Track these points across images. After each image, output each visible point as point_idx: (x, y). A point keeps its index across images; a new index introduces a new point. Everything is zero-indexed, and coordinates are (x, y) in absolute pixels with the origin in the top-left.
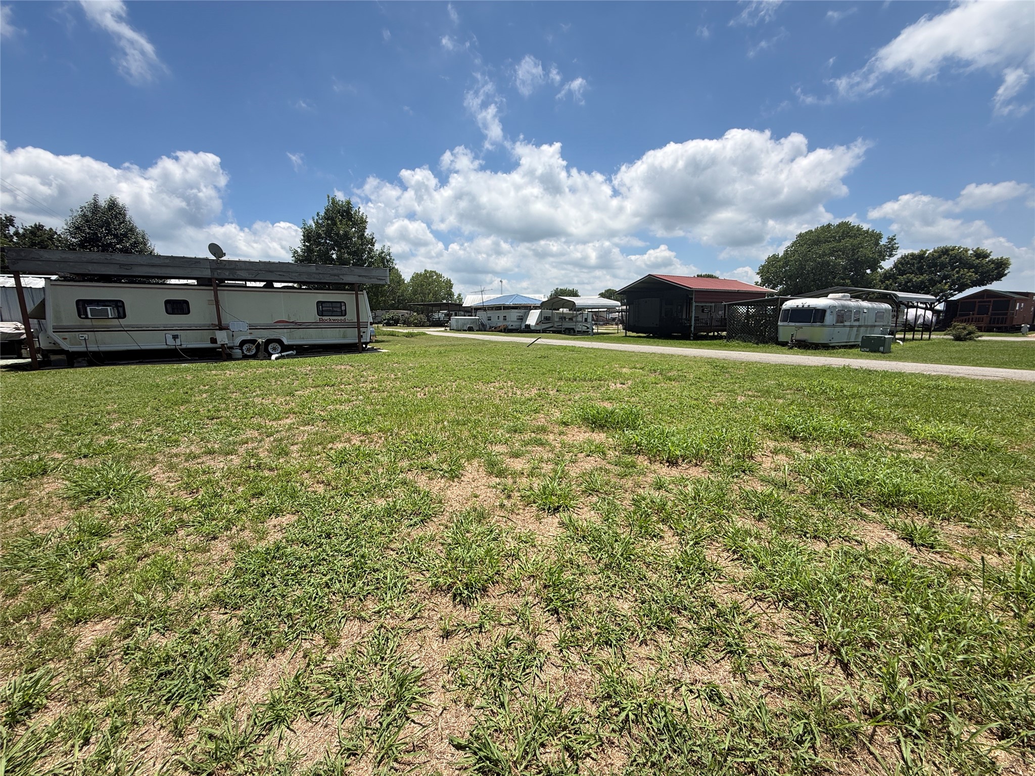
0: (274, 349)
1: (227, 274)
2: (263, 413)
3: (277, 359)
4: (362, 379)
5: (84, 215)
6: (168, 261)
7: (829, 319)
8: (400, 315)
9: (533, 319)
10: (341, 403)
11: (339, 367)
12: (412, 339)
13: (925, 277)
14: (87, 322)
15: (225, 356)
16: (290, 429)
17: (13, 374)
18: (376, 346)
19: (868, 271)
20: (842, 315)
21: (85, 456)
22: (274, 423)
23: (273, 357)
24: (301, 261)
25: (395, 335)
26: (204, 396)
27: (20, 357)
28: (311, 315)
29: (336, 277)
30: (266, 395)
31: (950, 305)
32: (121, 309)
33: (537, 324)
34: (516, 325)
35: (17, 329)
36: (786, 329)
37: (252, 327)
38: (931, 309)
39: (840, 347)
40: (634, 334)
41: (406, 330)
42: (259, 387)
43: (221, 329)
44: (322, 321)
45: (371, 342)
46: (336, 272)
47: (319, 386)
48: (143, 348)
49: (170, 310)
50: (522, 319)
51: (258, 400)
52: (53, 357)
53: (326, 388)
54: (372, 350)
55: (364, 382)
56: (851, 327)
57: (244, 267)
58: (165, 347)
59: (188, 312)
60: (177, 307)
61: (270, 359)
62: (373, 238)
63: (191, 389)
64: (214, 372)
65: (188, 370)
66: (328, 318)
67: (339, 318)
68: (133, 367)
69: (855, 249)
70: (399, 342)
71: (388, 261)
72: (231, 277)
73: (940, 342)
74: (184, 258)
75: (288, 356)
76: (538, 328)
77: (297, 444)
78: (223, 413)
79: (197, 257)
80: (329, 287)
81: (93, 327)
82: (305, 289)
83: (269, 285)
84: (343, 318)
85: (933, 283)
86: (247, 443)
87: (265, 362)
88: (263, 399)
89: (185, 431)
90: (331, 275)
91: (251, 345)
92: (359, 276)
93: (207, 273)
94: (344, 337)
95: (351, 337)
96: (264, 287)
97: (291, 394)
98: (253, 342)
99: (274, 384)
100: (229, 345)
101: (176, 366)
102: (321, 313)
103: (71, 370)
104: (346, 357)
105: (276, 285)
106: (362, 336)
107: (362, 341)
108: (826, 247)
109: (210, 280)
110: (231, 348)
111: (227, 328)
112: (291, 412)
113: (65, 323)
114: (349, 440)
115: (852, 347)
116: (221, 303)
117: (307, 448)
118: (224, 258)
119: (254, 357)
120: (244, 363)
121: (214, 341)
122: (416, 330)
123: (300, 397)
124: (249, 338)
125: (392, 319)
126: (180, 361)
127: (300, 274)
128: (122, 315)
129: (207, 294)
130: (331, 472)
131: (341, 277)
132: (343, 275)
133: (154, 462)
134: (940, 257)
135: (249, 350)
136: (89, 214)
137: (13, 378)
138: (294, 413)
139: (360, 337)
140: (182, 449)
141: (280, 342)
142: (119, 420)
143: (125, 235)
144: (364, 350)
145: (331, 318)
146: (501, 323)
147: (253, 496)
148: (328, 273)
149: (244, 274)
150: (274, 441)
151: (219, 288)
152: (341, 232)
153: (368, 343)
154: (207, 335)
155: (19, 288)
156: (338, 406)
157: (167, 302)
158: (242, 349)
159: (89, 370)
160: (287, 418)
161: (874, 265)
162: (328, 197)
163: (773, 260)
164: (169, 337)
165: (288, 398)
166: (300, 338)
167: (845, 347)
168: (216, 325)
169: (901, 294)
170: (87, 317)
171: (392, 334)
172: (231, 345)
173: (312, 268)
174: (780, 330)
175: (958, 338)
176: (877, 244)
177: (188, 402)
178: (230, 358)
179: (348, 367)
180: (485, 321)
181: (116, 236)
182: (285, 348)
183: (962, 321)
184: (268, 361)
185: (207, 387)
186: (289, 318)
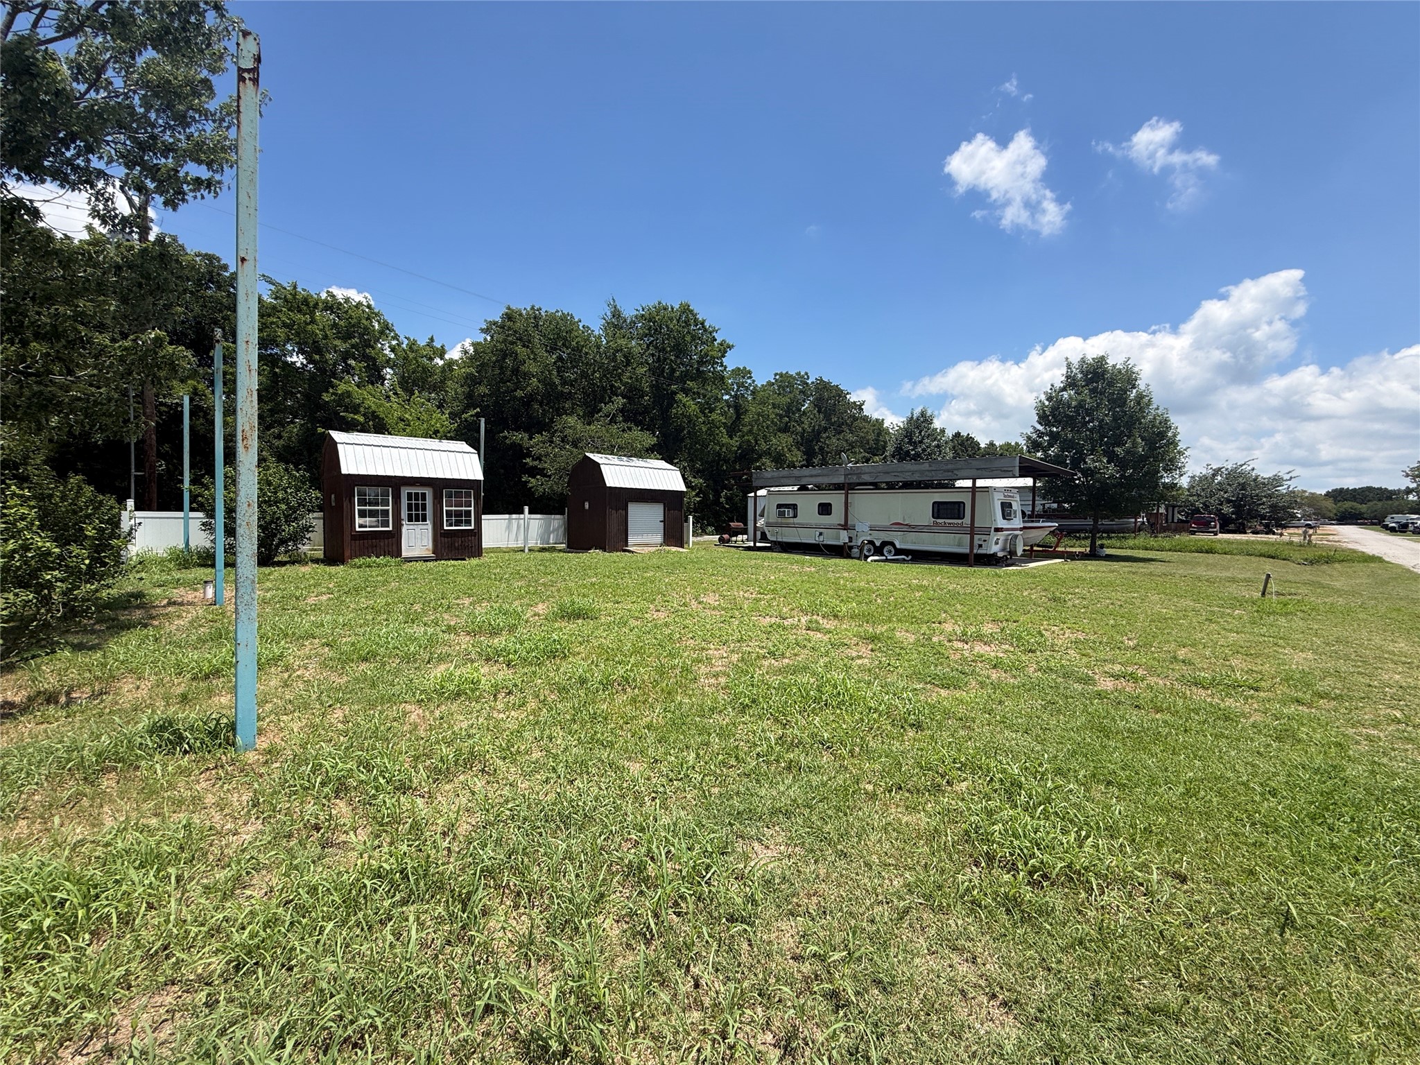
0: (889, 552)
1: (855, 478)
15: (845, 554)
28: (926, 517)
29: (950, 473)
32: (795, 511)
37: (873, 529)
43: (845, 529)
44: (936, 524)
48: (803, 541)
57: (867, 471)
58: (814, 542)
59: (831, 513)
60: (825, 509)
66: (944, 520)
67: (955, 521)
72: (857, 481)
75: (901, 561)
81: (783, 523)
84: (960, 521)
90: (945, 471)
93: (842, 479)
94: (959, 545)
95: (964, 546)
98: (872, 543)
102: (936, 516)
106: (981, 546)
107: (980, 551)
109: (843, 485)
111: (852, 529)
113: (771, 520)
124: (869, 538)
128: (795, 516)
131: (955, 472)
132: (958, 469)
135: (869, 550)
141: (892, 544)
145: (947, 521)
148: (941, 469)
149: (866, 478)
164: (817, 534)
166: (912, 543)
168: (843, 526)
170: (780, 517)
182: (897, 552)
184: (865, 562)
186: (904, 520)
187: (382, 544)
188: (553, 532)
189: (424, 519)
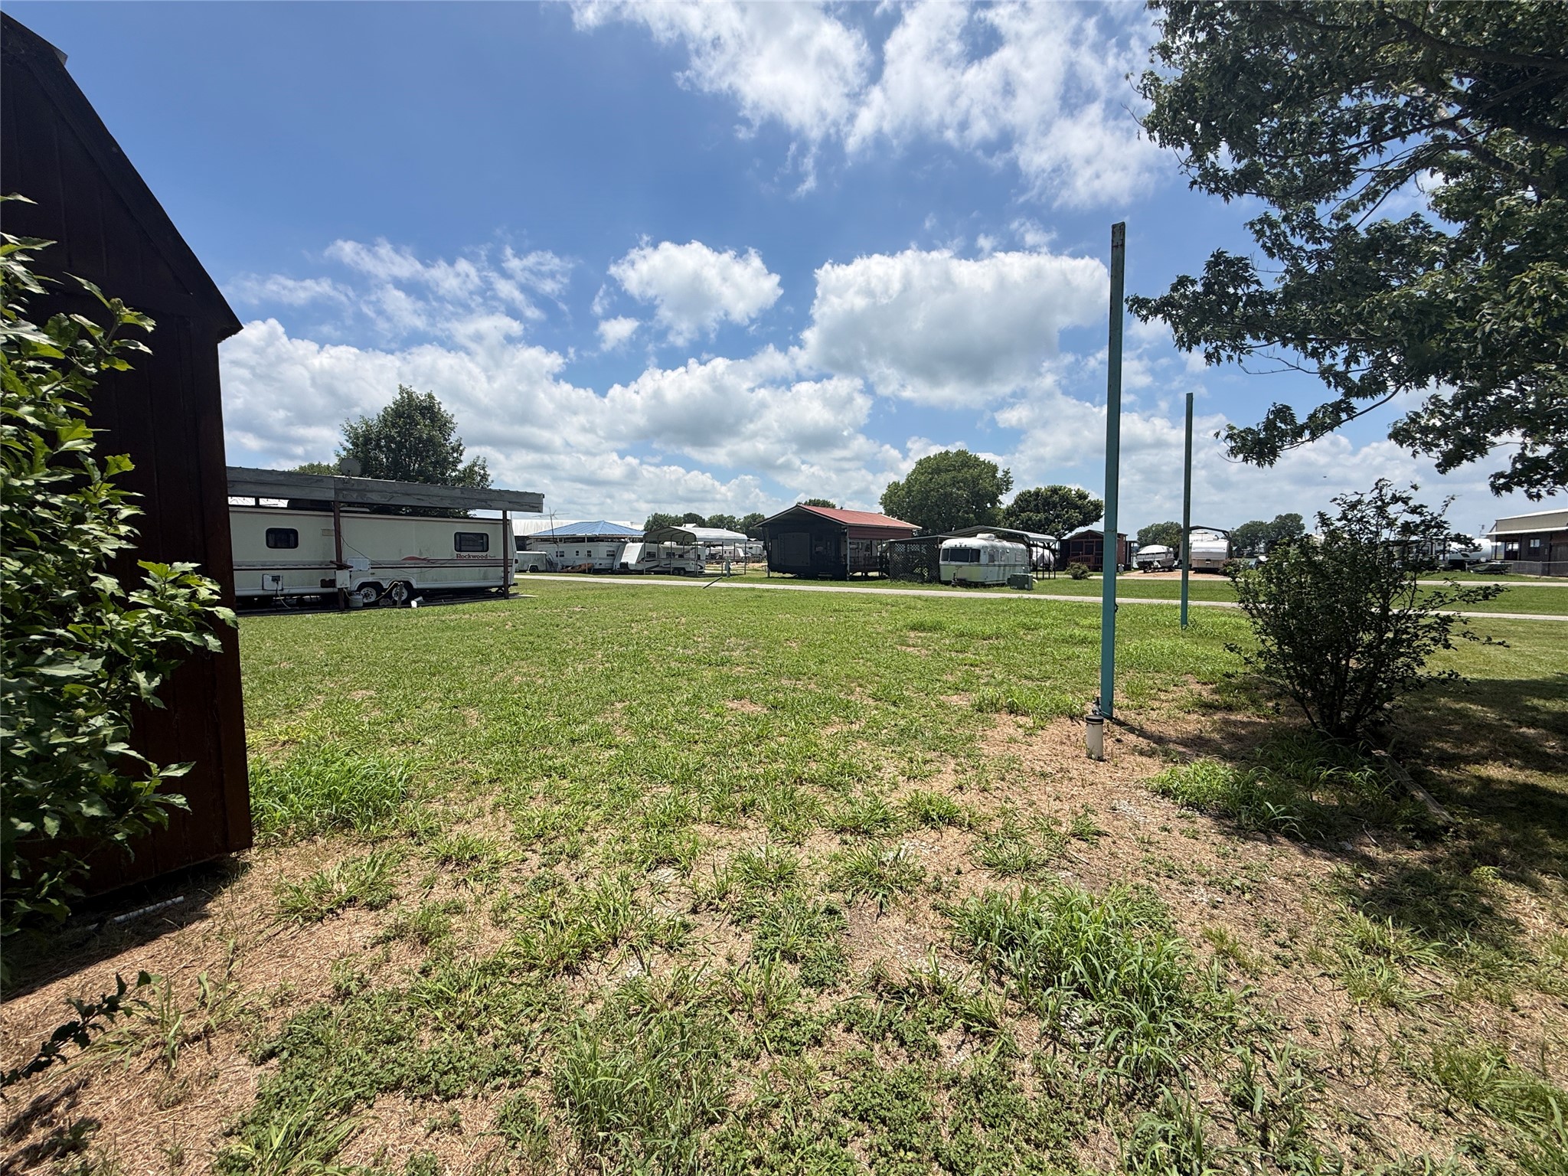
1: (355, 496)
3: (418, 606)
7: (984, 558)
9: (631, 554)
13: (1041, 516)
15: (340, 604)
19: (989, 505)
20: (994, 554)
23: (413, 604)
28: (448, 551)
29: (483, 503)
31: (1063, 543)
33: (638, 562)
34: (606, 563)
36: (947, 569)
37: (376, 566)
38: (1049, 548)
39: (994, 585)
40: (781, 575)
43: (341, 568)
44: (459, 558)
46: (483, 497)
49: (272, 543)
50: (614, 555)
54: (514, 594)
56: (999, 566)
57: (376, 488)
58: (261, 592)
59: (296, 545)
60: (282, 538)
61: (394, 608)
62: (460, 445)
66: (466, 553)
67: (480, 554)
69: (975, 481)
72: (358, 500)
73: (1064, 581)
76: (640, 567)
84: (484, 554)
85: (1048, 521)
90: (478, 500)
91: (372, 589)
92: (510, 502)
93: (328, 495)
94: (485, 578)
95: (492, 578)
98: (375, 585)
100: (348, 589)
102: (459, 549)
108: (946, 477)
109: (331, 503)
110: (350, 593)
111: (347, 567)
115: (1003, 585)
119: (374, 605)
121: (332, 584)
124: (371, 579)
127: (442, 498)
129: (323, 521)
131: (489, 503)
132: (492, 500)
134: (1051, 496)
135: (369, 596)
139: (506, 578)
141: (407, 585)
145: (470, 554)
146: (582, 561)
148: (474, 498)
149: (373, 497)
151: (340, 514)
152: (425, 436)
154: (318, 576)
157: (270, 532)
158: (360, 595)
161: (994, 500)
163: (894, 488)
164: (268, 578)
166: (432, 580)
167: (997, 585)
168: (335, 563)
169: (1031, 535)
172: (350, 589)
174: (942, 568)
175: (1076, 577)
176: (994, 477)
178: (347, 605)
180: (554, 558)
182: (413, 593)
183: (1077, 561)
184: (409, 610)
186: (421, 554)
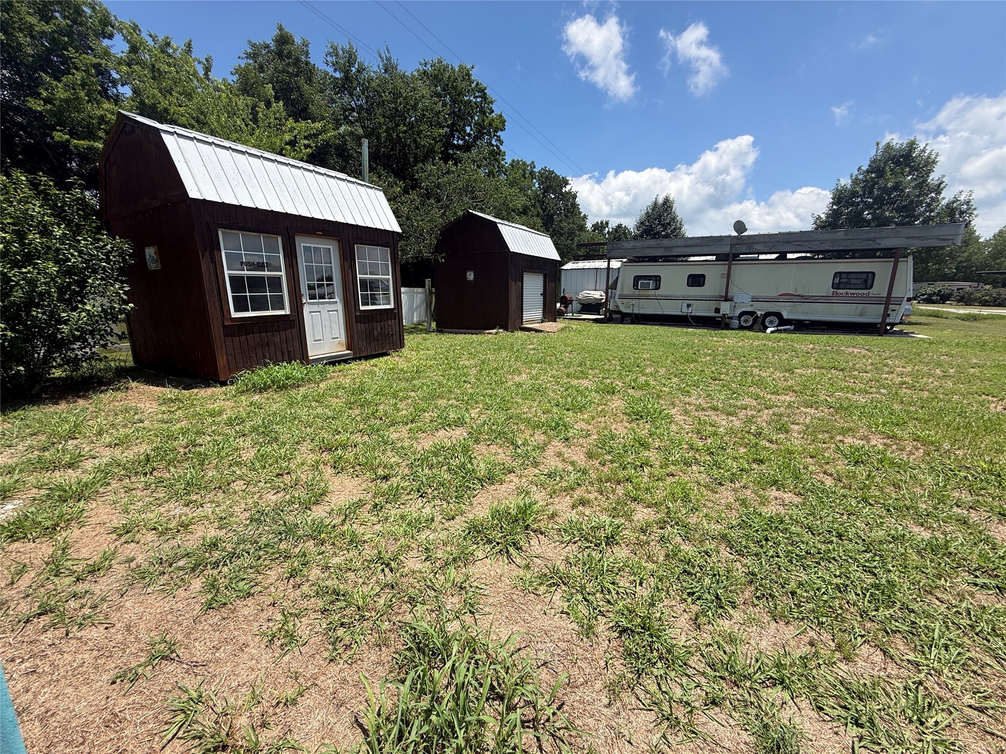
0: (771, 322)
1: (744, 248)
2: (761, 383)
3: (772, 332)
4: (886, 369)
5: (648, 213)
6: (698, 241)
8: (955, 288)
10: (854, 392)
11: (850, 350)
12: (975, 324)
14: (637, 292)
15: (723, 325)
16: (790, 406)
17: (594, 325)
18: (906, 329)
21: (633, 388)
22: (773, 397)
23: (769, 330)
24: (823, 227)
25: (941, 317)
26: (708, 358)
27: (599, 314)
28: (825, 287)
29: (870, 242)
30: (764, 367)
32: (658, 282)
35: (601, 296)
37: (755, 300)
41: (963, 311)
42: (756, 358)
43: (726, 300)
44: (835, 295)
45: (900, 323)
46: (872, 235)
47: (823, 368)
48: (665, 313)
49: (691, 283)
51: (756, 371)
52: (614, 316)
53: (833, 371)
54: (901, 333)
55: (888, 373)
57: (761, 240)
58: (680, 313)
59: (703, 285)
60: (696, 280)
61: (765, 332)
62: (942, 183)
63: (698, 351)
64: (715, 339)
65: (695, 334)
66: (845, 291)
67: (861, 292)
68: (657, 327)
70: (948, 327)
71: (962, 213)
72: (748, 251)
74: (711, 237)
75: (785, 331)
77: (797, 424)
78: (722, 377)
79: (722, 235)
80: (854, 254)
81: (639, 295)
82: (821, 259)
83: (782, 256)
84: (866, 292)
86: (745, 409)
87: (761, 335)
88: (760, 370)
89: (694, 386)
90: (864, 240)
91: (749, 317)
92: (908, 238)
93: (726, 250)
95: (873, 314)
96: (777, 259)
97: (791, 371)
98: (752, 313)
99: (771, 357)
100: (729, 315)
101: (685, 330)
102: (837, 286)
103: (622, 326)
104: (861, 339)
105: (789, 256)
106: (889, 315)
107: (888, 321)
109: (727, 255)
110: (731, 318)
111: (731, 300)
112: (790, 389)
113: (625, 293)
114: (866, 438)
116: (732, 276)
117: (810, 431)
118: (745, 234)
119: (750, 328)
120: (741, 333)
121: (717, 310)
122: (986, 311)
123: (801, 376)
124: (749, 309)
125: (938, 294)
126: (687, 326)
127: (822, 242)
128: (657, 288)
129: (723, 268)
130: (842, 466)
131: (878, 241)
132: (882, 238)
133: (673, 405)
135: (746, 321)
136: (651, 211)
137: (596, 327)
138: (794, 391)
139: (886, 315)
140: (692, 400)
141: (779, 315)
142: (651, 366)
143: (669, 224)
144: (886, 333)
145: (849, 291)
147: (754, 461)
148: (860, 238)
149: (759, 247)
150: (774, 414)
151: (733, 262)
152: (890, 184)
153: (897, 324)
154: (714, 305)
155: (608, 268)
156: (849, 395)
157: (689, 277)
158: (739, 320)
159: (632, 326)
160: (786, 395)
162: (878, 144)
164: (685, 306)
165: (787, 375)
166: (803, 313)
168: (722, 297)
170: (637, 289)
171: (936, 315)
172: (732, 315)
173: (840, 234)
177: (696, 361)
178: (727, 327)
179: (864, 352)
181: (663, 225)
182: (783, 322)
184: (765, 334)
185: (710, 351)
186: (798, 290)
187: (277, 339)
188: (416, 309)
189: (331, 295)
